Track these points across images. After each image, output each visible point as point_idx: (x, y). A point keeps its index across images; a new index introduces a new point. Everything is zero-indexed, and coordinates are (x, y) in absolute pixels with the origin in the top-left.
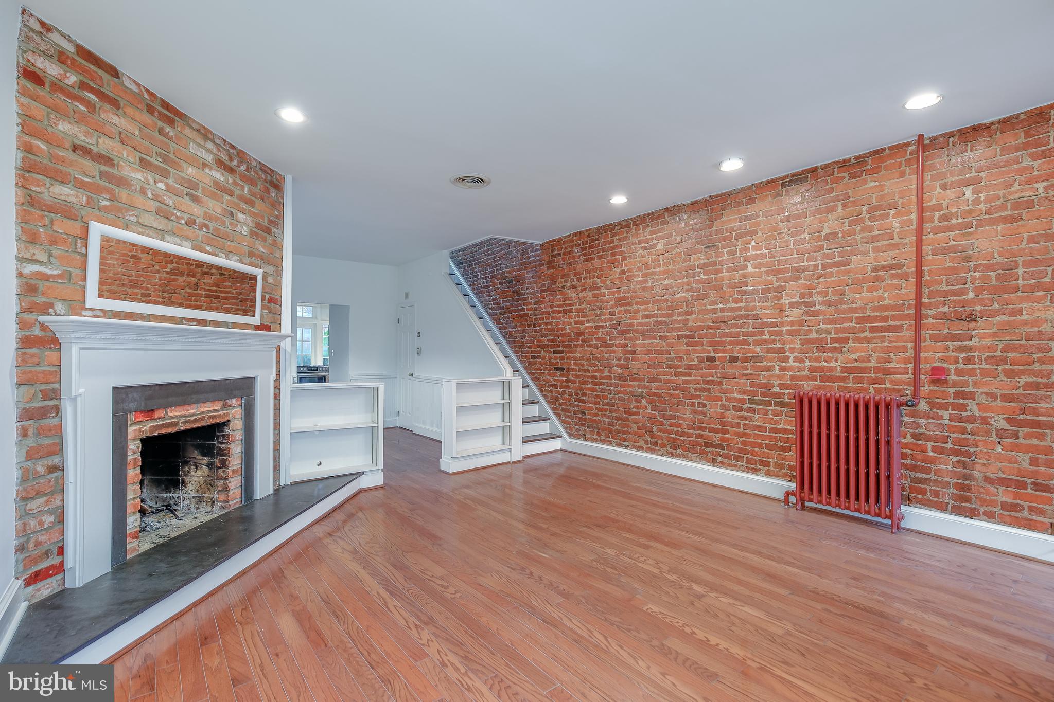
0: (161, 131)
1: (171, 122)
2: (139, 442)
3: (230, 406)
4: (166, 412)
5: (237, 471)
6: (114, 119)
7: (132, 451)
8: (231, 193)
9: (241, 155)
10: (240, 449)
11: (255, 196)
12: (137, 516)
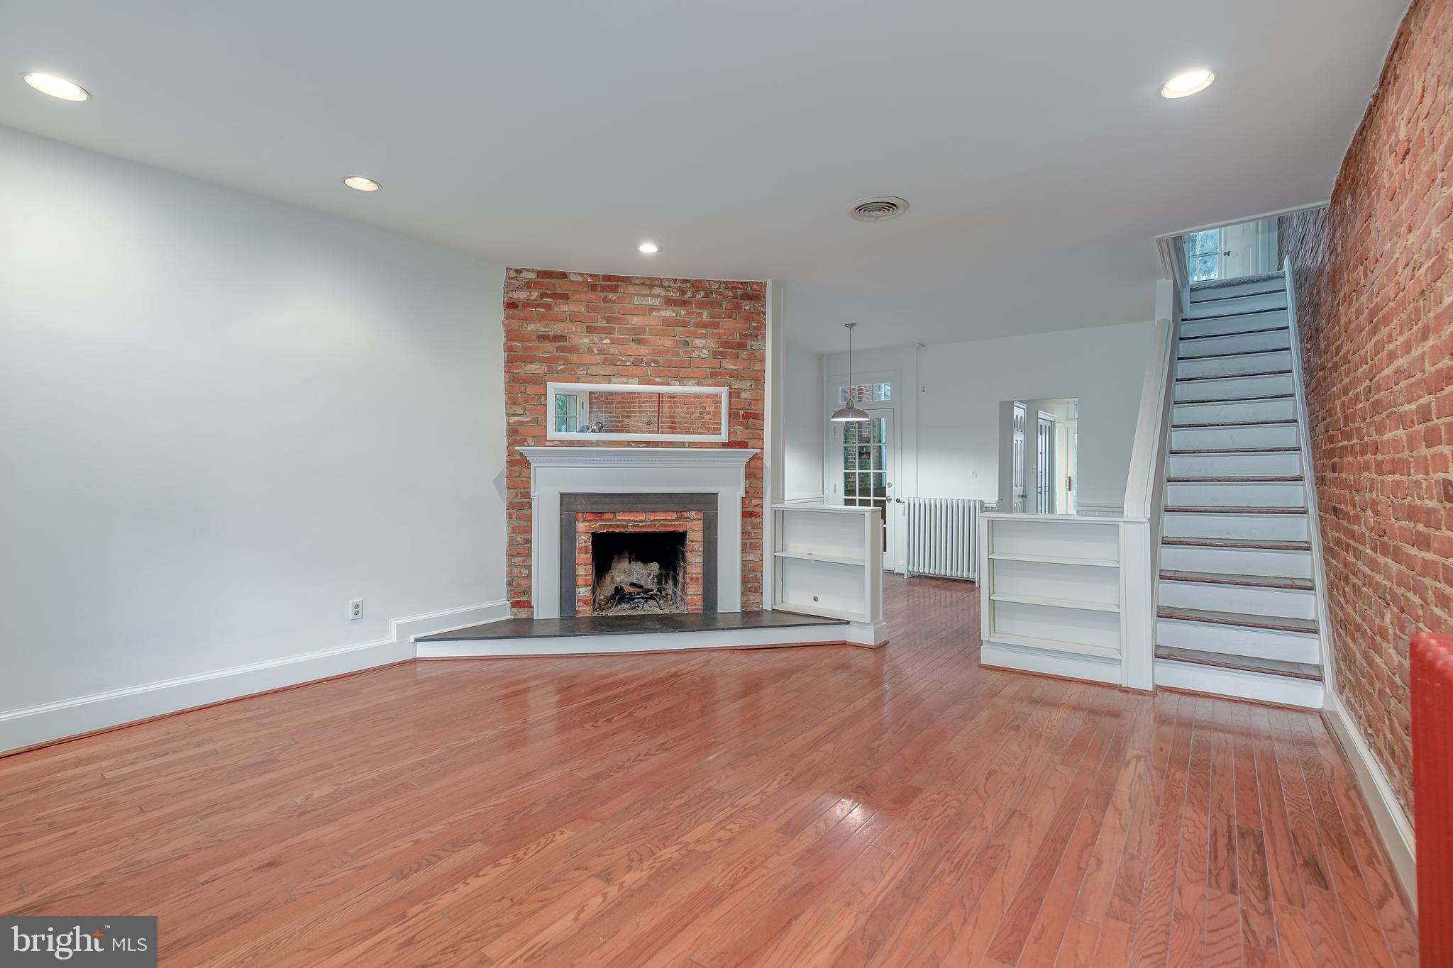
0: (605, 300)
1: (614, 289)
2: (590, 534)
3: (688, 518)
4: (615, 516)
5: (697, 579)
6: (565, 308)
7: (583, 540)
8: (685, 324)
9: (697, 285)
10: (699, 559)
11: (719, 317)
12: (589, 588)
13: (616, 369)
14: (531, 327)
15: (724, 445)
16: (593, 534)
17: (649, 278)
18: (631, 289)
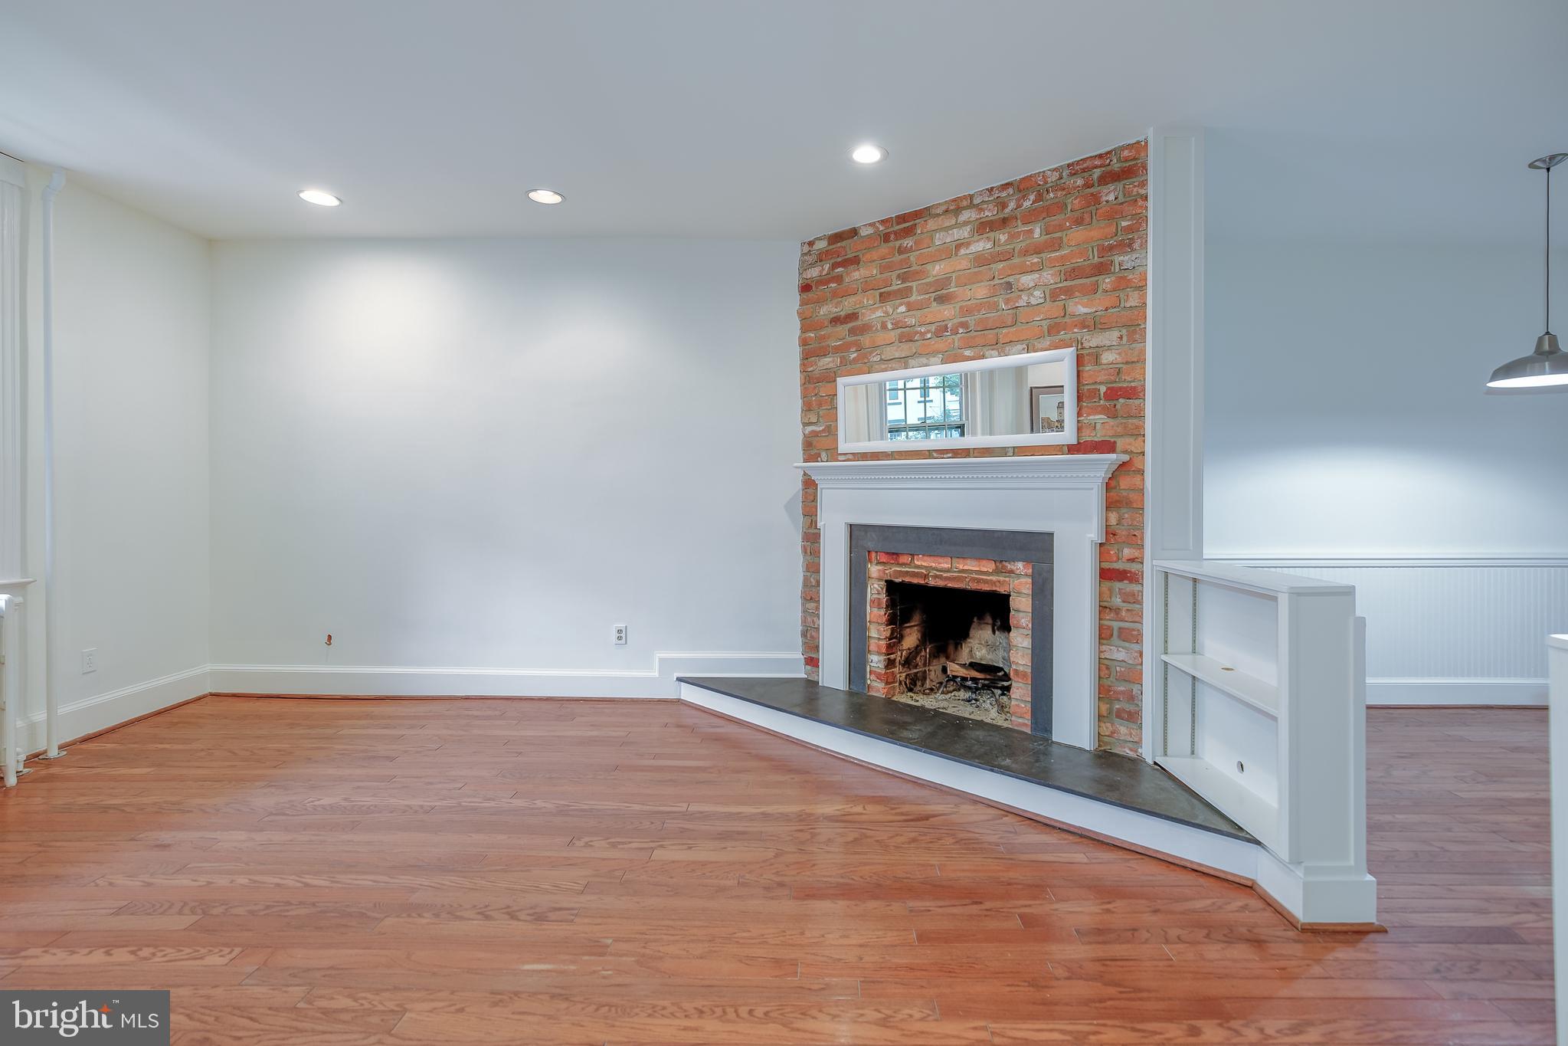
0: (901, 251)
1: (909, 232)
2: (883, 583)
3: (1012, 572)
4: (913, 559)
5: (1024, 675)
6: (857, 275)
7: (875, 590)
8: (1006, 256)
9: (1021, 187)
10: (1027, 643)
11: (1061, 228)
12: (882, 658)
13: (913, 347)
14: (824, 310)
15: (1072, 449)
16: (886, 581)
17: (954, 200)
18: (932, 224)
